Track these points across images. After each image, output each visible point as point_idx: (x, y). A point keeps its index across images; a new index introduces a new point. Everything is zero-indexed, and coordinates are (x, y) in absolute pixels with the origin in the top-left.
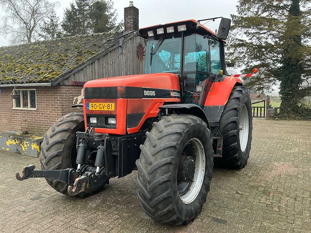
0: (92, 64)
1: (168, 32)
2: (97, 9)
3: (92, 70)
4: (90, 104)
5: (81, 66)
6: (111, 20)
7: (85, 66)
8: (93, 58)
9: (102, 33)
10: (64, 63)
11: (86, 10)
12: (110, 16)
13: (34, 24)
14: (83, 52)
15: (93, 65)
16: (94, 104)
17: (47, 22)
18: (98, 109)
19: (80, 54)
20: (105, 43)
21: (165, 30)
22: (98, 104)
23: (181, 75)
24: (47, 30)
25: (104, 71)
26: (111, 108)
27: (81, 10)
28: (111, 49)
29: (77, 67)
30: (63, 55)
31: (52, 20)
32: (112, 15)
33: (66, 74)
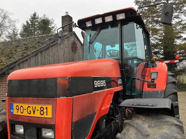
0: (35, 55)
1: (106, 21)
2: (44, 23)
3: (36, 60)
4: (15, 105)
5: (25, 57)
6: (52, 31)
7: (29, 57)
8: (37, 51)
9: (45, 35)
10: (12, 56)
11: (36, 25)
12: (52, 28)
13: (1, 33)
14: (29, 47)
15: (37, 56)
16: (20, 105)
17: (10, 32)
18: (25, 114)
19: (27, 49)
20: (47, 41)
21: (103, 20)
22: (25, 106)
23: (120, 62)
24: (11, 37)
25: (46, 62)
26: (45, 114)
27: (33, 24)
28: (52, 44)
29: (22, 58)
30: (13, 50)
31: (14, 31)
32: (53, 27)
33: (11, 64)
